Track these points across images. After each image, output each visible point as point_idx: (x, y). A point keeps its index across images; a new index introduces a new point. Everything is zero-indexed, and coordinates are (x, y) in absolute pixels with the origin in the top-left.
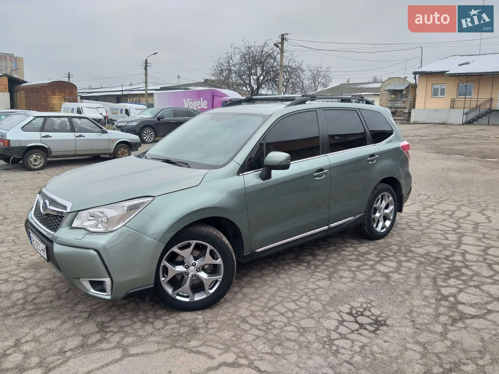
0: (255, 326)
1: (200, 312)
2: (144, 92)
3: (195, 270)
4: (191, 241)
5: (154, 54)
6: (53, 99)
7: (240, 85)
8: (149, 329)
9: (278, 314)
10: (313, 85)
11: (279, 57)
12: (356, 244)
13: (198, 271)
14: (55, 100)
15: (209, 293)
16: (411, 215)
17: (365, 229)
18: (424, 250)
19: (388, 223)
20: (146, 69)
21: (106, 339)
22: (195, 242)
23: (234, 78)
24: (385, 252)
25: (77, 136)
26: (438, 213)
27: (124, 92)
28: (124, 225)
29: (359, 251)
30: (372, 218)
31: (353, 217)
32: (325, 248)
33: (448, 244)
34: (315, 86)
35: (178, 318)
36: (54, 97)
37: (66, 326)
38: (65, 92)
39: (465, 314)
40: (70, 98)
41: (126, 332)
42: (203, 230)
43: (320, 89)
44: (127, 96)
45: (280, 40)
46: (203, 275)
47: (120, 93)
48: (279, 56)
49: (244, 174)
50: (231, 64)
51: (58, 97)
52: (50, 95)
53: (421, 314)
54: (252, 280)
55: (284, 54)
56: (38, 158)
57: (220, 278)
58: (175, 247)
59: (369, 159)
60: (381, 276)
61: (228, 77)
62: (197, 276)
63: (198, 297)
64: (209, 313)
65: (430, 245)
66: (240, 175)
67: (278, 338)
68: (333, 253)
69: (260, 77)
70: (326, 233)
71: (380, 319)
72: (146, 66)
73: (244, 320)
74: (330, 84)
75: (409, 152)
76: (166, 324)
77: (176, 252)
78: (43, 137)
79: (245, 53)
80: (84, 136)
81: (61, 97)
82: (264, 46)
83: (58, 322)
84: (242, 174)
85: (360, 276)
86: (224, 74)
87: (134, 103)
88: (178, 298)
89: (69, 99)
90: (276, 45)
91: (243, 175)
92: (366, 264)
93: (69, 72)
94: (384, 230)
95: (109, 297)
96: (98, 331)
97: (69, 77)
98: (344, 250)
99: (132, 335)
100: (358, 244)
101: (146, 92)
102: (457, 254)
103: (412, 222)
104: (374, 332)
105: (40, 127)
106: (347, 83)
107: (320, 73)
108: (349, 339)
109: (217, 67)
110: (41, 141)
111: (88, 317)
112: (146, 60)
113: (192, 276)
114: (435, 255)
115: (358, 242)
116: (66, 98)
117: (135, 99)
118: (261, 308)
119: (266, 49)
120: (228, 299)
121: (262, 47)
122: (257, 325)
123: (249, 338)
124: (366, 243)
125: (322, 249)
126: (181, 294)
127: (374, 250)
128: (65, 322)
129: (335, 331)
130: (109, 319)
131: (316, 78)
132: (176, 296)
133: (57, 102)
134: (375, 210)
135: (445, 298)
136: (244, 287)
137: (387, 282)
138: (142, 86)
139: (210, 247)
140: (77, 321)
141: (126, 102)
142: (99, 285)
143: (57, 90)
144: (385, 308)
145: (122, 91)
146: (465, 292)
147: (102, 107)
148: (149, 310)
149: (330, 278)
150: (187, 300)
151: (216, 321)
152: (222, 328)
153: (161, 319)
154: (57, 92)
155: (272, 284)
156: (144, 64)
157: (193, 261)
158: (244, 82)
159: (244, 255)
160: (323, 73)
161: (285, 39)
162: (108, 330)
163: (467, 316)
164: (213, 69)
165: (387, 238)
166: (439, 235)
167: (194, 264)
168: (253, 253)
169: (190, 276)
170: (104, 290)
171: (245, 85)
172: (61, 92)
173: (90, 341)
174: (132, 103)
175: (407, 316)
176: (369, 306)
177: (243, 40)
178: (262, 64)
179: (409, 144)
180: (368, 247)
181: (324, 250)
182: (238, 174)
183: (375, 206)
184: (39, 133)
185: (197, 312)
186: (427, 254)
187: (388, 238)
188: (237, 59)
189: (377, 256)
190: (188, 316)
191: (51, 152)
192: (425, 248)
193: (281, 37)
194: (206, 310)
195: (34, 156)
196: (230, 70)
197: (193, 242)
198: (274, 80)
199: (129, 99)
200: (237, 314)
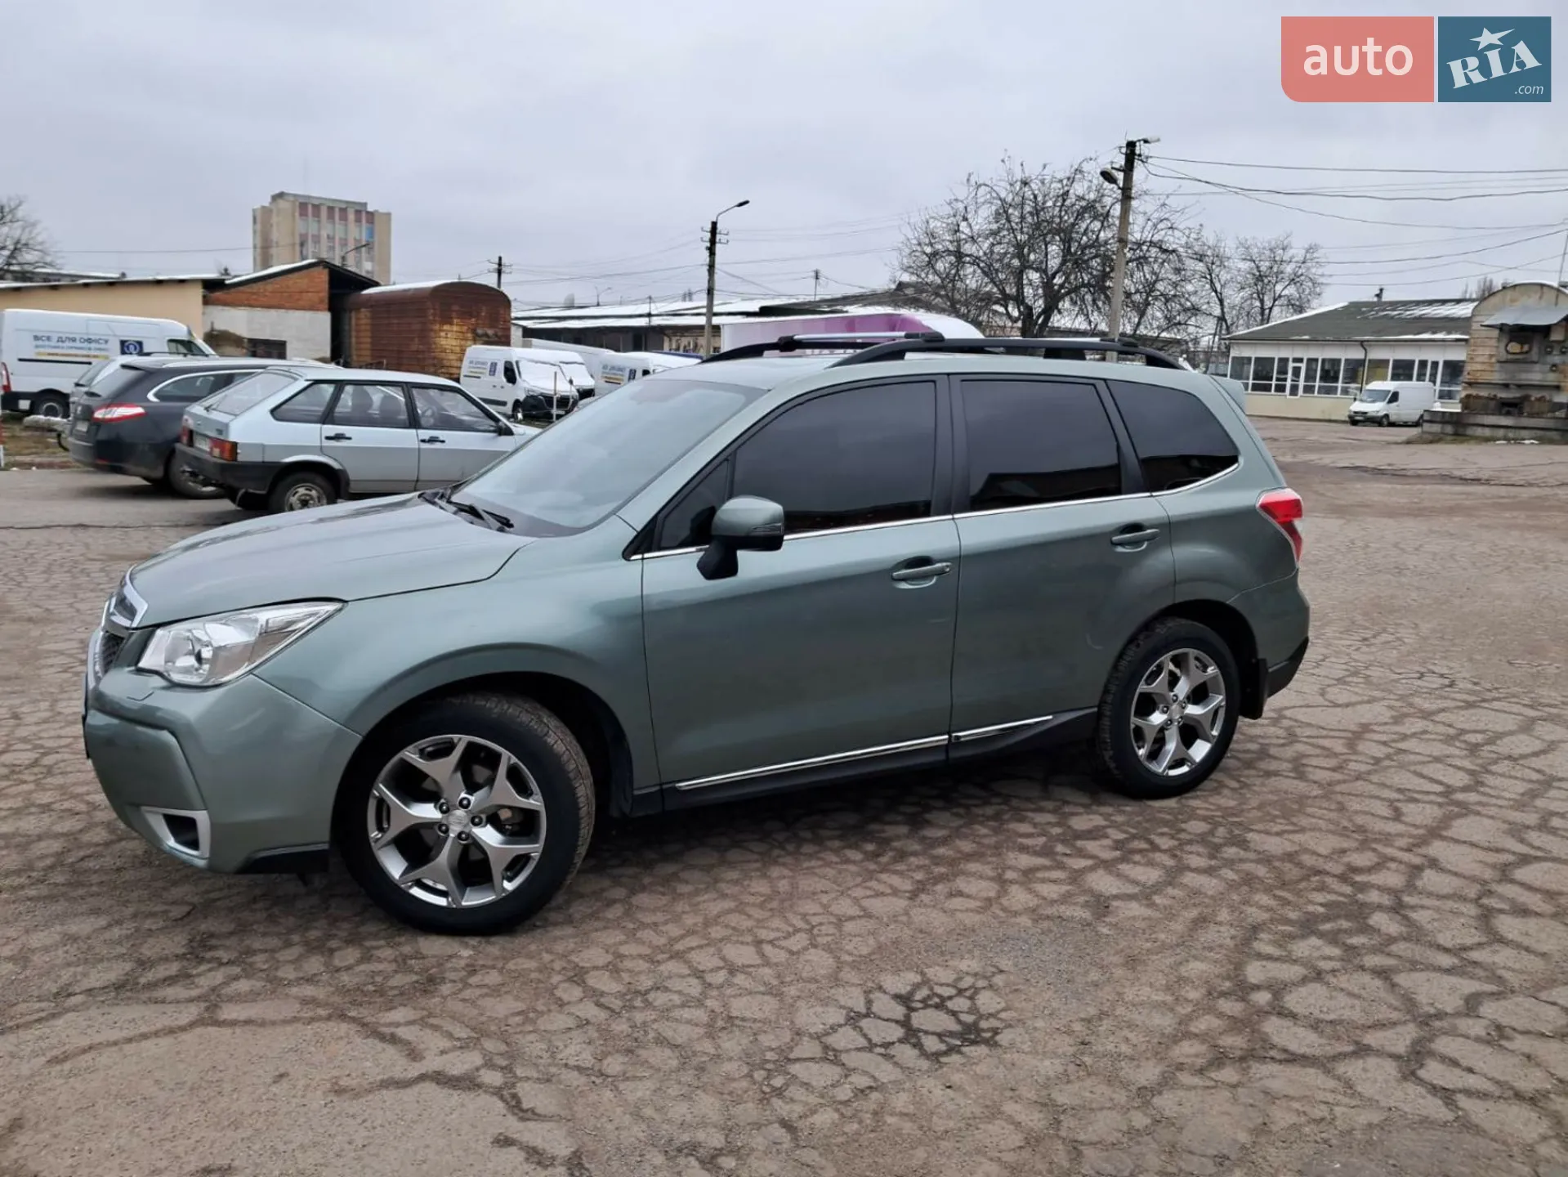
0: (596, 997)
1: (473, 941)
2: (702, 321)
3: (466, 820)
4: (455, 737)
5: (741, 205)
6: (443, 334)
7: (988, 299)
8: (314, 964)
9: (687, 972)
10: (1258, 304)
11: (1117, 210)
12: (1076, 804)
13: (476, 825)
14: (448, 337)
15: (504, 890)
16: (1332, 733)
17: (1107, 758)
18: (1287, 843)
19: (1200, 750)
20: (712, 251)
21: (189, 976)
22: (467, 738)
23: (972, 279)
24: (1153, 837)
25: (423, 441)
26: (1433, 737)
27: (654, 318)
28: (250, 672)
29: (1069, 827)
30: (1132, 726)
31: (1050, 717)
32: (967, 807)
33: (1389, 834)
34: (1262, 309)
35: (407, 949)
36: (446, 327)
37: (116, 932)
38: (478, 317)
39: (1273, 1047)
40: (490, 332)
41: (251, 965)
42: (490, 709)
43: (1279, 316)
44: (662, 331)
45: (1121, 161)
46: (488, 836)
47: (642, 322)
48: (1118, 207)
49: (646, 555)
50: (963, 236)
51: (455, 328)
52: (434, 322)
53: (1129, 1027)
54: (681, 874)
55: (1134, 203)
56: (312, 498)
57: (535, 849)
58: (410, 748)
59: (1115, 538)
60: (1086, 905)
61: (952, 279)
62: (474, 839)
63: (474, 899)
64: (495, 947)
65: (1320, 830)
66: (634, 557)
67: (635, 1035)
68: (981, 823)
69: (1054, 276)
70: (941, 757)
71: (984, 1024)
72: (713, 241)
73: (578, 976)
74: (1314, 303)
75: (1298, 524)
76: (366, 958)
77: (415, 764)
78: (328, 438)
79: (1009, 199)
80: (443, 442)
81: (465, 328)
82: (1071, 180)
83: (102, 921)
84: (639, 556)
85: (1018, 897)
86: (940, 266)
87: (681, 352)
88: (416, 892)
89: (486, 335)
90: (1107, 176)
91: (643, 559)
92: (1061, 866)
93: (500, 258)
94: (1185, 769)
95: (201, 863)
96: (184, 954)
97: (499, 272)
98: (1022, 820)
99: (260, 974)
100: (1083, 806)
101: (709, 320)
102: (1393, 865)
103: (1317, 756)
104: (935, 1057)
105: (322, 409)
106: (1375, 299)
107: (1282, 267)
108: (843, 1064)
109: (919, 244)
110: (322, 450)
111: (181, 919)
112: (714, 225)
113: (459, 836)
114: (1314, 862)
115: (1086, 800)
116: (480, 331)
117: (684, 341)
118: (648, 951)
119: (1079, 189)
120: (577, 916)
121: (1065, 182)
122: (602, 994)
123: (560, 1021)
124: (1111, 805)
125: (955, 810)
126: (430, 883)
127: (1126, 828)
128: (119, 922)
129: (818, 1038)
130: (229, 927)
131: (1266, 281)
132: (411, 887)
133: (454, 343)
134: (1148, 705)
135: (1243, 989)
136: (643, 889)
137: (1089, 925)
138: (701, 301)
139: (507, 758)
140: (148, 924)
141: (658, 348)
142: (184, 829)
143: (456, 308)
144: (1024, 997)
145: (649, 315)
146: (1328, 984)
147: (580, 360)
148: (345, 919)
149: (914, 895)
150: (441, 901)
151: (501, 971)
152: (504, 989)
153: (361, 945)
154: (454, 315)
155: (729, 892)
156: (708, 236)
157: (463, 795)
158: (1003, 291)
159: (636, 793)
160: (1293, 265)
161: (1140, 155)
162: (209, 955)
163: (1273, 1053)
164: (908, 251)
165: (1192, 798)
166: (1378, 803)
167: (465, 802)
168: (666, 793)
169: (452, 835)
170: (194, 844)
171: (1005, 299)
172: (465, 315)
173: (150, 976)
174: (675, 352)
175: (1077, 1027)
176: (981, 983)
177: (1003, 161)
178: (1066, 235)
179: (1297, 496)
180: (1107, 816)
181: (961, 811)
182: (627, 554)
183: (1142, 687)
184: (319, 426)
185: (467, 939)
186: (1290, 857)
187: (1197, 797)
188: (982, 219)
189: (1118, 845)
190: (435, 946)
191: (348, 482)
192: (1297, 837)
193: (1124, 150)
194: (493, 939)
195: (302, 491)
196: (959, 255)
197: (462, 740)
198: (1100, 287)
199: (666, 340)
200: (573, 958)
